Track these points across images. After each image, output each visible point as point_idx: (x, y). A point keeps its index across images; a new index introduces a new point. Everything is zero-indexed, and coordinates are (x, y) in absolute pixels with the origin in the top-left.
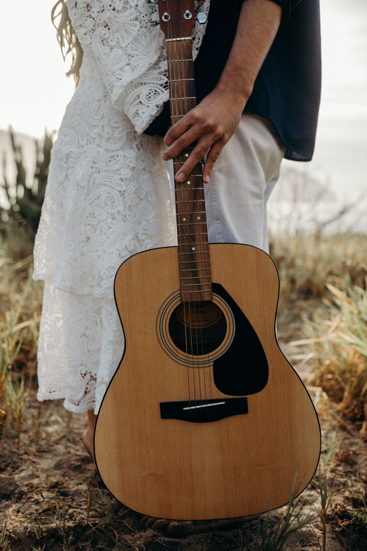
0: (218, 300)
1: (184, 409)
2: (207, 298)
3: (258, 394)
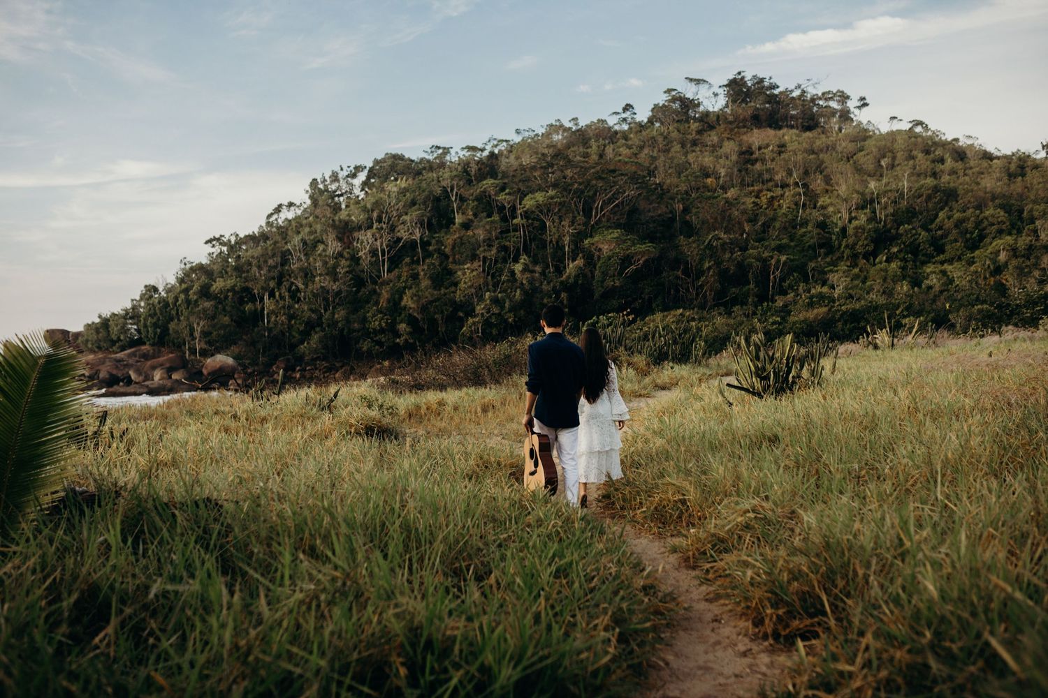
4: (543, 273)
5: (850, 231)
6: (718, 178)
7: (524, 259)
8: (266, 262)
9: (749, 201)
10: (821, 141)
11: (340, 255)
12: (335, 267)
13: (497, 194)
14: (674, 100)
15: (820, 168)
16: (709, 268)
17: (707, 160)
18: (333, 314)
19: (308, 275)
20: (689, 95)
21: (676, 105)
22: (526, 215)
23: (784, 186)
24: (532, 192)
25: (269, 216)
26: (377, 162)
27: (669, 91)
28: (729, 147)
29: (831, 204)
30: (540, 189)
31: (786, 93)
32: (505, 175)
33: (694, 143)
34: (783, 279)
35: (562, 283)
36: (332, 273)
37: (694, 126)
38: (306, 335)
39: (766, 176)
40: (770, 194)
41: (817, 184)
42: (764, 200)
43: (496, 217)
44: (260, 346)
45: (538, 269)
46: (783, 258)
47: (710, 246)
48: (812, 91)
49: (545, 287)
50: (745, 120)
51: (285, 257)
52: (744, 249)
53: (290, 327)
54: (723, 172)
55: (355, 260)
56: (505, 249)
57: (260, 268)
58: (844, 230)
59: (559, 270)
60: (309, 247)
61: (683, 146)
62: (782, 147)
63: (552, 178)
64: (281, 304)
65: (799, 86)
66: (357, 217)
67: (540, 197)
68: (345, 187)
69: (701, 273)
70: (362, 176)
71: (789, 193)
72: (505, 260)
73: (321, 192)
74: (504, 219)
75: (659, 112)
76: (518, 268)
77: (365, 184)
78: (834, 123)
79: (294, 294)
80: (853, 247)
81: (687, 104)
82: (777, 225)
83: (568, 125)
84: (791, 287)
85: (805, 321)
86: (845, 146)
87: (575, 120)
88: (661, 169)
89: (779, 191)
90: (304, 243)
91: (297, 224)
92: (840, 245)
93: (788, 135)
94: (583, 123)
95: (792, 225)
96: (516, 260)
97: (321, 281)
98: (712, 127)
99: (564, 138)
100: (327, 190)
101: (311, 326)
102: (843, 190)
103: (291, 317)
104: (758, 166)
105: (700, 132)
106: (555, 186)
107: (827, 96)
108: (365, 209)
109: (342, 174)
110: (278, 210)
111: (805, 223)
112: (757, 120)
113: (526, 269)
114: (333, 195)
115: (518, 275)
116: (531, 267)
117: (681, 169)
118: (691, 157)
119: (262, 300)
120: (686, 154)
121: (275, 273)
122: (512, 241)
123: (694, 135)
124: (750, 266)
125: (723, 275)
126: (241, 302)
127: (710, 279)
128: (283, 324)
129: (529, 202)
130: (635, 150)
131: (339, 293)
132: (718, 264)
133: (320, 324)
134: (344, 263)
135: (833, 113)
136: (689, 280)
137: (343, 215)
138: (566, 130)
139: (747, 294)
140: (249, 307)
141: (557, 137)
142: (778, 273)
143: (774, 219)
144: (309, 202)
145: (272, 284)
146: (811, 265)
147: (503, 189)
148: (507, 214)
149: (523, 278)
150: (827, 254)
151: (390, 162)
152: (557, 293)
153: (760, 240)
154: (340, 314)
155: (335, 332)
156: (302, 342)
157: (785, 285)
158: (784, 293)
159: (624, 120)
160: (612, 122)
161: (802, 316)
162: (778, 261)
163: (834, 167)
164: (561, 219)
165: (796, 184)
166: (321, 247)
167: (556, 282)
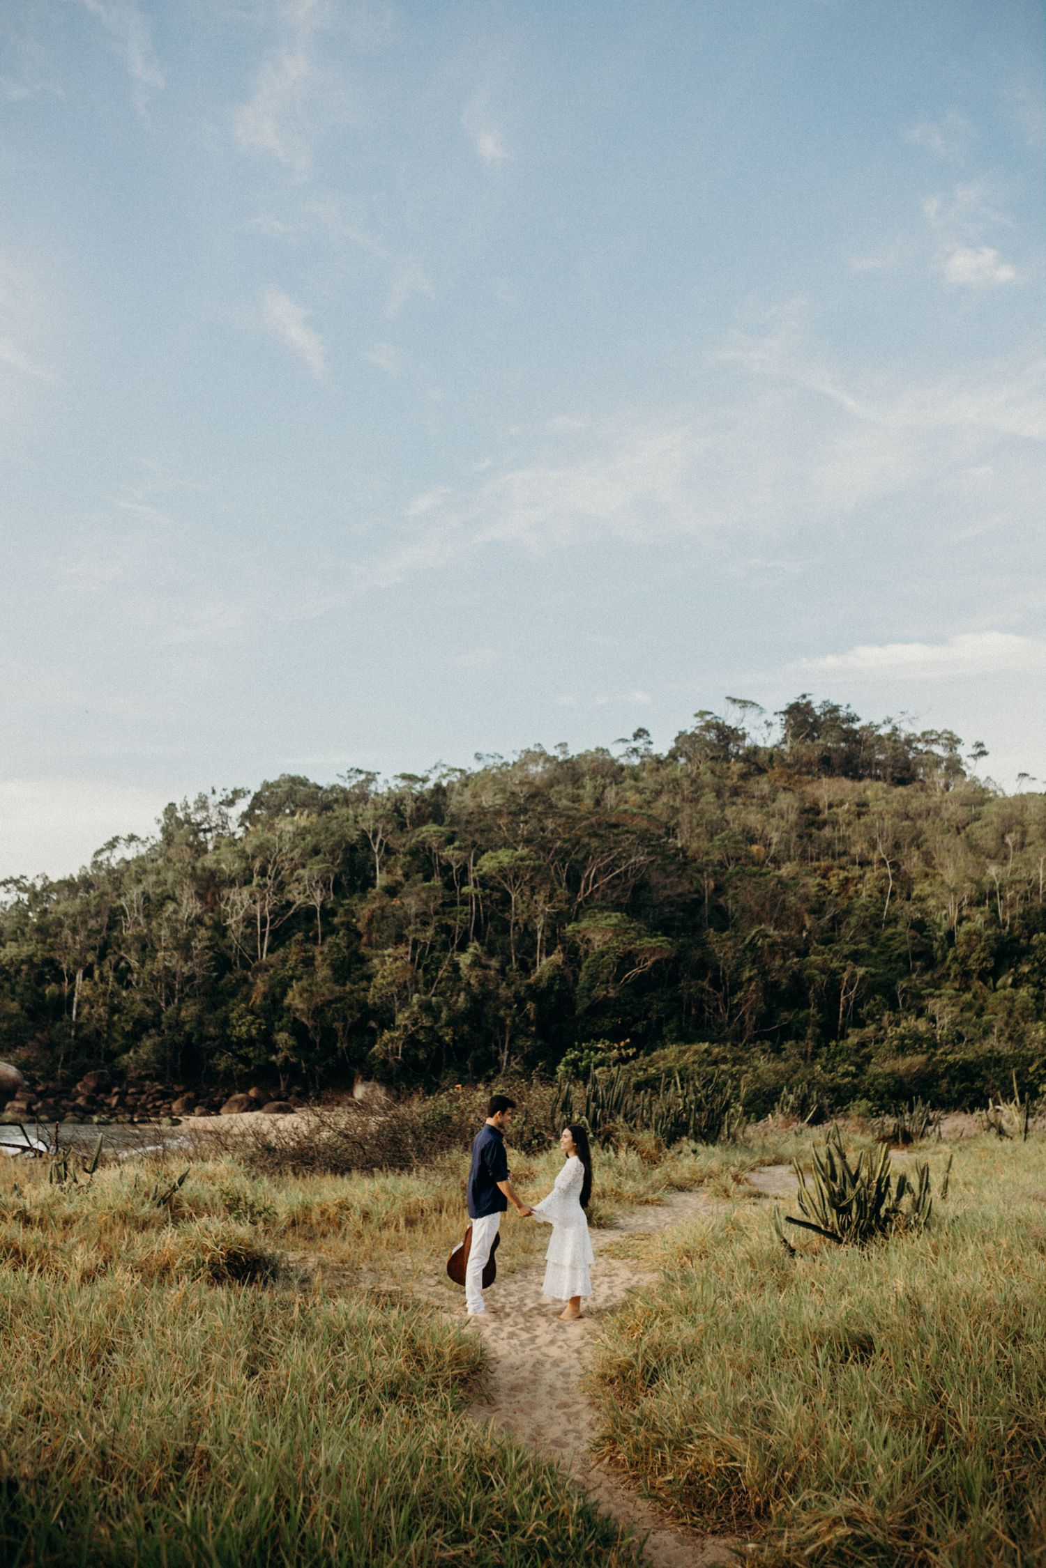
4: (501, 971)
5: (960, 937)
6: (768, 845)
7: (474, 947)
8: (85, 922)
9: (812, 883)
10: (918, 803)
11: (199, 920)
12: (189, 938)
13: (441, 847)
14: (708, 727)
15: (917, 840)
16: (750, 979)
17: (753, 818)
18: (179, 1010)
19: (146, 947)
20: (731, 722)
21: (711, 736)
22: (483, 882)
23: (865, 863)
24: (495, 848)
25: (98, 852)
26: (267, 786)
27: (701, 714)
28: (786, 801)
29: (932, 895)
30: (506, 845)
31: (870, 728)
32: (455, 820)
33: (736, 792)
34: (859, 1003)
35: (529, 986)
36: (184, 947)
37: (737, 767)
38: (134, 1038)
39: (839, 848)
40: (843, 874)
41: (913, 863)
42: (834, 883)
43: (437, 882)
44: (61, 1051)
45: (494, 963)
46: (861, 971)
47: (752, 946)
48: (908, 729)
49: (504, 992)
50: (809, 763)
51: (115, 917)
52: (803, 953)
53: (111, 1025)
54: (775, 837)
55: (220, 929)
56: (446, 929)
57: (75, 931)
58: (950, 935)
59: (526, 968)
60: (153, 905)
61: (719, 794)
62: (862, 807)
63: (523, 830)
64: (100, 989)
65: (889, 721)
66: (230, 865)
67: (505, 856)
68: (215, 820)
69: (737, 986)
70: (243, 805)
71: (871, 874)
72: (445, 947)
73: (180, 824)
74: (449, 885)
75: (686, 743)
76: (465, 959)
77: (247, 816)
78: (939, 776)
79: (123, 976)
80: (964, 960)
81: (727, 735)
82: (853, 920)
83: (552, 752)
84: (871, 1015)
85: (892, 1074)
86: (954, 811)
87: (563, 746)
88: (685, 827)
89: (856, 871)
90: (147, 898)
91: (139, 869)
92: (945, 957)
93: (872, 789)
94: (574, 751)
95: (875, 923)
96: (462, 948)
97: (166, 959)
98: (761, 771)
99: (546, 771)
100: (188, 821)
101: (142, 1027)
102: (950, 875)
103: (114, 1010)
104: (827, 832)
105: (744, 776)
106: (528, 841)
107: (927, 737)
108: (243, 855)
109: (214, 800)
110: (112, 845)
111: (893, 921)
112: (826, 765)
113: (476, 963)
114: (196, 829)
115: (464, 970)
116: (484, 960)
117: (713, 829)
118: (730, 812)
119: (72, 979)
120: (722, 807)
121: (97, 942)
122: (460, 918)
123: (735, 781)
124: (811, 980)
125: (771, 991)
126: (41, 980)
127: (750, 997)
128: (100, 1019)
129: (488, 863)
130: (648, 796)
131: (190, 978)
132: (764, 973)
133: (157, 1024)
134: (203, 932)
135: (938, 762)
136: (720, 995)
137: (208, 861)
138: (549, 759)
139: (805, 1023)
140: (50, 990)
141: (536, 769)
142: (852, 993)
143: (848, 912)
144: (159, 837)
145: (91, 957)
146: (903, 984)
147: (450, 841)
148: (454, 878)
149: (471, 976)
150: (925, 969)
151: (286, 788)
152: (521, 1002)
153: (827, 942)
154: (189, 1011)
155: (179, 1039)
156: (126, 1050)
157: (863, 1011)
158: (861, 1024)
159: (635, 750)
160: (617, 752)
161: (888, 1066)
162: (853, 975)
163: (938, 840)
164: (533, 891)
165: (882, 862)
166: (171, 906)
167: (521, 985)
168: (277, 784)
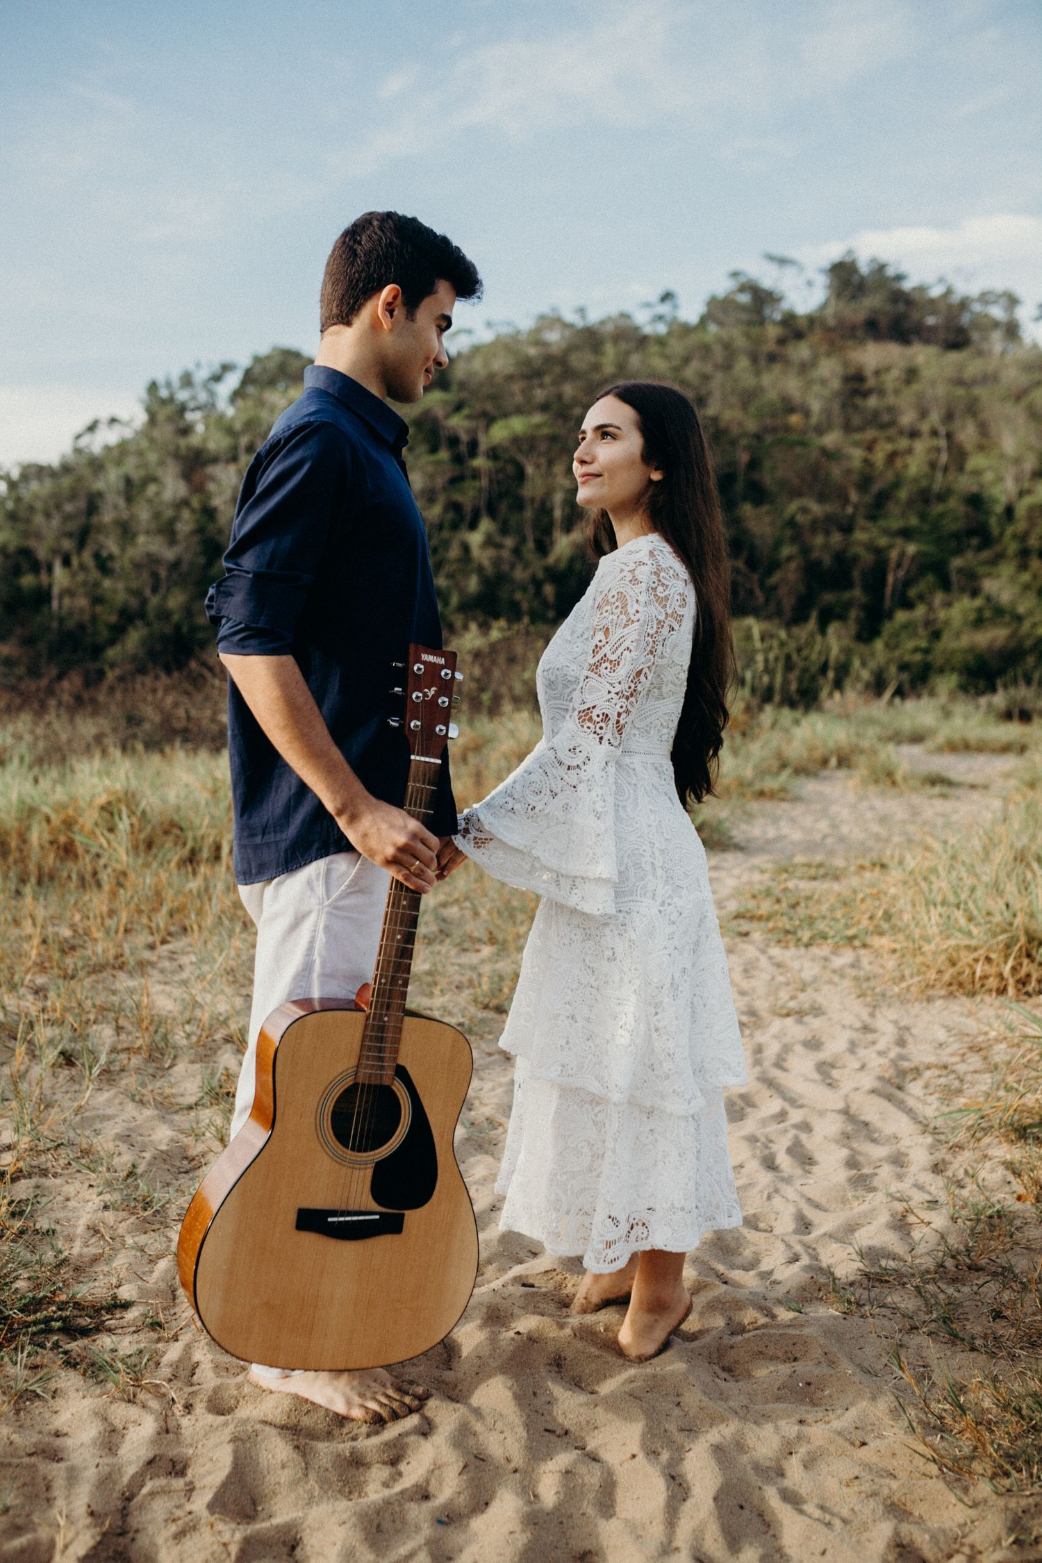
0: (399, 1089)
1: (330, 1220)
2: (386, 1082)
3: (418, 1210)
4: (517, 552)
5: (1022, 508)
6: (807, 413)
7: (486, 525)
8: (58, 507)
9: (857, 454)
10: (974, 368)
11: (185, 503)
12: (172, 522)
13: (447, 416)
14: (742, 289)
15: (972, 409)
16: (789, 559)
17: (792, 385)
18: (165, 598)
19: (126, 531)
20: (767, 283)
21: (744, 298)
22: (493, 454)
23: (914, 434)
24: (506, 415)
25: (78, 437)
26: (257, 359)
27: (735, 274)
28: (829, 369)
29: (990, 468)
30: (519, 411)
31: (921, 289)
32: (463, 385)
33: (772, 358)
34: (907, 583)
35: (547, 569)
36: (168, 531)
37: (773, 332)
38: (118, 632)
39: (886, 418)
40: (889, 447)
41: (967, 434)
42: (879, 457)
43: (444, 455)
44: (42, 646)
45: (509, 542)
46: (912, 549)
47: (791, 523)
49: (519, 574)
50: (853, 328)
51: (93, 504)
52: (847, 528)
53: (94, 618)
54: (816, 406)
55: (209, 513)
56: (455, 507)
57: (48, 515)
58: (1009, 512)
59: (543, 548)
60: (131, 489)
61: (754, 359)
62: (911, 374)
63: (540, 395)
64: (81, 577)
65: (941, 280)
66: (217, 443)
67: (518, 425)
68: (203, 397)
69: (774, 565)
70: (232, 381)
71: (920, 446)
72: (455, 527)
73: (164, 402)
74: (458, 459)
75: (718, 308)
76: (475, 539)
77: (237, 395)
78: (996, 341)
79: (104, 564)
80: (1023, 537)
81: (761, 298)
82: (903, 494)
83: (570, 317)
84: (921, 598)
86: (1012, 376)
87: (582, 311)
88: (717, 395)
89: (903, 443)
90: (128, 481)
91: (122, 450)
92: (1002, 534)
93: (922, 355)
94: (594, 316)
95: (925, 497)
96: (473, 526)
97: (147, 544)
98: (799, 335)
99: (563, 337)
100: (171, 399)
101: (127, 618)
102: (1009, 444)
103: (97, 600)
104: (873, 402)
105: (782, 341)
106: (544, 407)
107: (985, 298)
108: (230, 431)
109: (201, 375)
110: (92, 428)
111: (943, 497)
112: (874, 329)
113: (489, 542)
114: (182, 409)
115: (476, 552)
116: (498, 539)
117: (748, 398)
118: (767, 379)
119: (50, 569)
120: (758, 373)
121: (73, 526)
122: (468, 496)
123: (771, 346)
124: (856, 559)
125: (812, 570)
126: (17, 571)
127: (789, 576)
128: (82, 610)
129: (499, 433)
130: (675, 363)
131: (175, 565)
132: (805, 551)
133: (142, 614)
134: (186, 514)
135: (996, 324)
136: (756, 577)
137: (195, 440)
138: (566, 326)
139: (848, 605)
140: (27, 581)
141: (553, 337)
142: (901, 573)
143: (897, 485)
144: (141, 418)
145: (67, 544)
146: (957, 562)
147: (458, 408)
148: (463, 450)
149: (482, 556)
150: (980, 548)
151: (277, 359)
152: (538, 584)
153: (872, 517)
154: (176, 600)
155: (168, 630)
156: (112, 642)
157: (912, 593)
158: (908, 605)
159: (660, 318)
160: (642, 319)
161: (965, 641)
162: (902, 554)
163: (996, 408)
164: (550, 463)
165: (934, 433)
166: (152, 489)
167: (537, 566)
168: (268, 357)
